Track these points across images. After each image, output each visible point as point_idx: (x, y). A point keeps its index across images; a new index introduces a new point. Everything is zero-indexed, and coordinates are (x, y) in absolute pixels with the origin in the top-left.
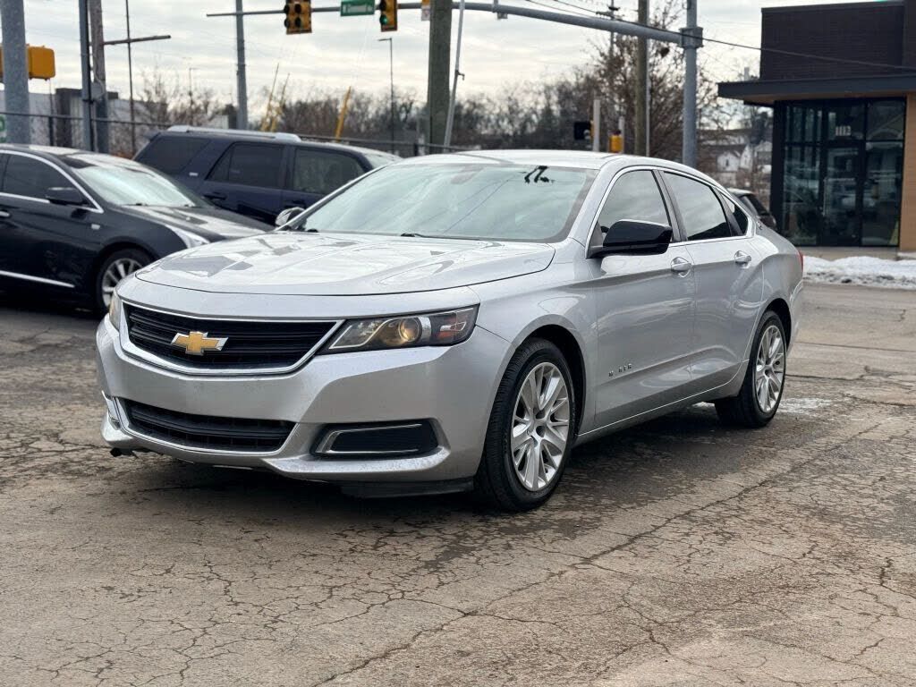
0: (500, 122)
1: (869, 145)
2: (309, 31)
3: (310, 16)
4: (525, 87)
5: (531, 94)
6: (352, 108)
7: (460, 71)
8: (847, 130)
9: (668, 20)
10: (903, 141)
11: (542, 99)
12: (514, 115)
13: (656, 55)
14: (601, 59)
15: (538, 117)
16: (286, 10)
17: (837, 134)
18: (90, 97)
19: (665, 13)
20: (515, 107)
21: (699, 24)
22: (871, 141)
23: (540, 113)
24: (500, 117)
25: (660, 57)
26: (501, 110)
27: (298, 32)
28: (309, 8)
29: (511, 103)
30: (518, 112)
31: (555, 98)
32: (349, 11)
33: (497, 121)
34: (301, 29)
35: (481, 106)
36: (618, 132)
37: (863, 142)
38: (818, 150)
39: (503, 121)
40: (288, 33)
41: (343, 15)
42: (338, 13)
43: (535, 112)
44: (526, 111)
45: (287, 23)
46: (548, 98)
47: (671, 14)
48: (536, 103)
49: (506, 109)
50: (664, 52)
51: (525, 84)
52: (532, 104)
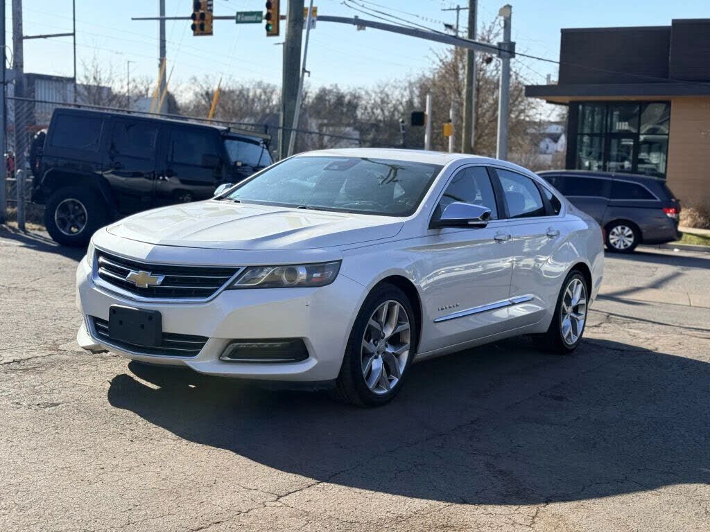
0: (375, 111)
1: (642, 138)
2: (211, 34)
3: (212, 22)
4: (394, 84)
5: (399, 89)
6: (261, 95)
7: (307, 69)
8: (625, 125)
9: (492, 36)
10: (668, 134)
11: (407, 93)
12: (385, 105)
13: (482, 63)
14: (440, 64)
15: (403, 107)
16: (193, 17)
17: (617, 128)
18: (4, 80)
19: (490, 31)
20: (386, 99)
21: (512, 40)
22: (645, 134)
23: (404, 104)
24: (374, 106)
25: (485, 64)
26: (375, 102)
27: (202, 34)
28: (212, 16)
29: (383, 96)
30: (388, 103)
31: (417, 92)
32: (242, 19)
33: (372, 109)
34: (204, 32)
35: (359, 98)
36: (450, 121)
37: (638, 134)
38: (603, 139)
39: (377, 109)
40: (195, 35)
41: (237, 22)
42: (234, 21)
43: (401, 103)
44: (394, 102)
45: (193, 27)
46: (412, 92)
47: (495, 31)
48: (403, 96)
49: (379, 100)
50: (489, 61)
51: (395, 81)
52: (399, 97)
